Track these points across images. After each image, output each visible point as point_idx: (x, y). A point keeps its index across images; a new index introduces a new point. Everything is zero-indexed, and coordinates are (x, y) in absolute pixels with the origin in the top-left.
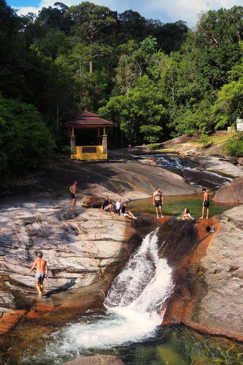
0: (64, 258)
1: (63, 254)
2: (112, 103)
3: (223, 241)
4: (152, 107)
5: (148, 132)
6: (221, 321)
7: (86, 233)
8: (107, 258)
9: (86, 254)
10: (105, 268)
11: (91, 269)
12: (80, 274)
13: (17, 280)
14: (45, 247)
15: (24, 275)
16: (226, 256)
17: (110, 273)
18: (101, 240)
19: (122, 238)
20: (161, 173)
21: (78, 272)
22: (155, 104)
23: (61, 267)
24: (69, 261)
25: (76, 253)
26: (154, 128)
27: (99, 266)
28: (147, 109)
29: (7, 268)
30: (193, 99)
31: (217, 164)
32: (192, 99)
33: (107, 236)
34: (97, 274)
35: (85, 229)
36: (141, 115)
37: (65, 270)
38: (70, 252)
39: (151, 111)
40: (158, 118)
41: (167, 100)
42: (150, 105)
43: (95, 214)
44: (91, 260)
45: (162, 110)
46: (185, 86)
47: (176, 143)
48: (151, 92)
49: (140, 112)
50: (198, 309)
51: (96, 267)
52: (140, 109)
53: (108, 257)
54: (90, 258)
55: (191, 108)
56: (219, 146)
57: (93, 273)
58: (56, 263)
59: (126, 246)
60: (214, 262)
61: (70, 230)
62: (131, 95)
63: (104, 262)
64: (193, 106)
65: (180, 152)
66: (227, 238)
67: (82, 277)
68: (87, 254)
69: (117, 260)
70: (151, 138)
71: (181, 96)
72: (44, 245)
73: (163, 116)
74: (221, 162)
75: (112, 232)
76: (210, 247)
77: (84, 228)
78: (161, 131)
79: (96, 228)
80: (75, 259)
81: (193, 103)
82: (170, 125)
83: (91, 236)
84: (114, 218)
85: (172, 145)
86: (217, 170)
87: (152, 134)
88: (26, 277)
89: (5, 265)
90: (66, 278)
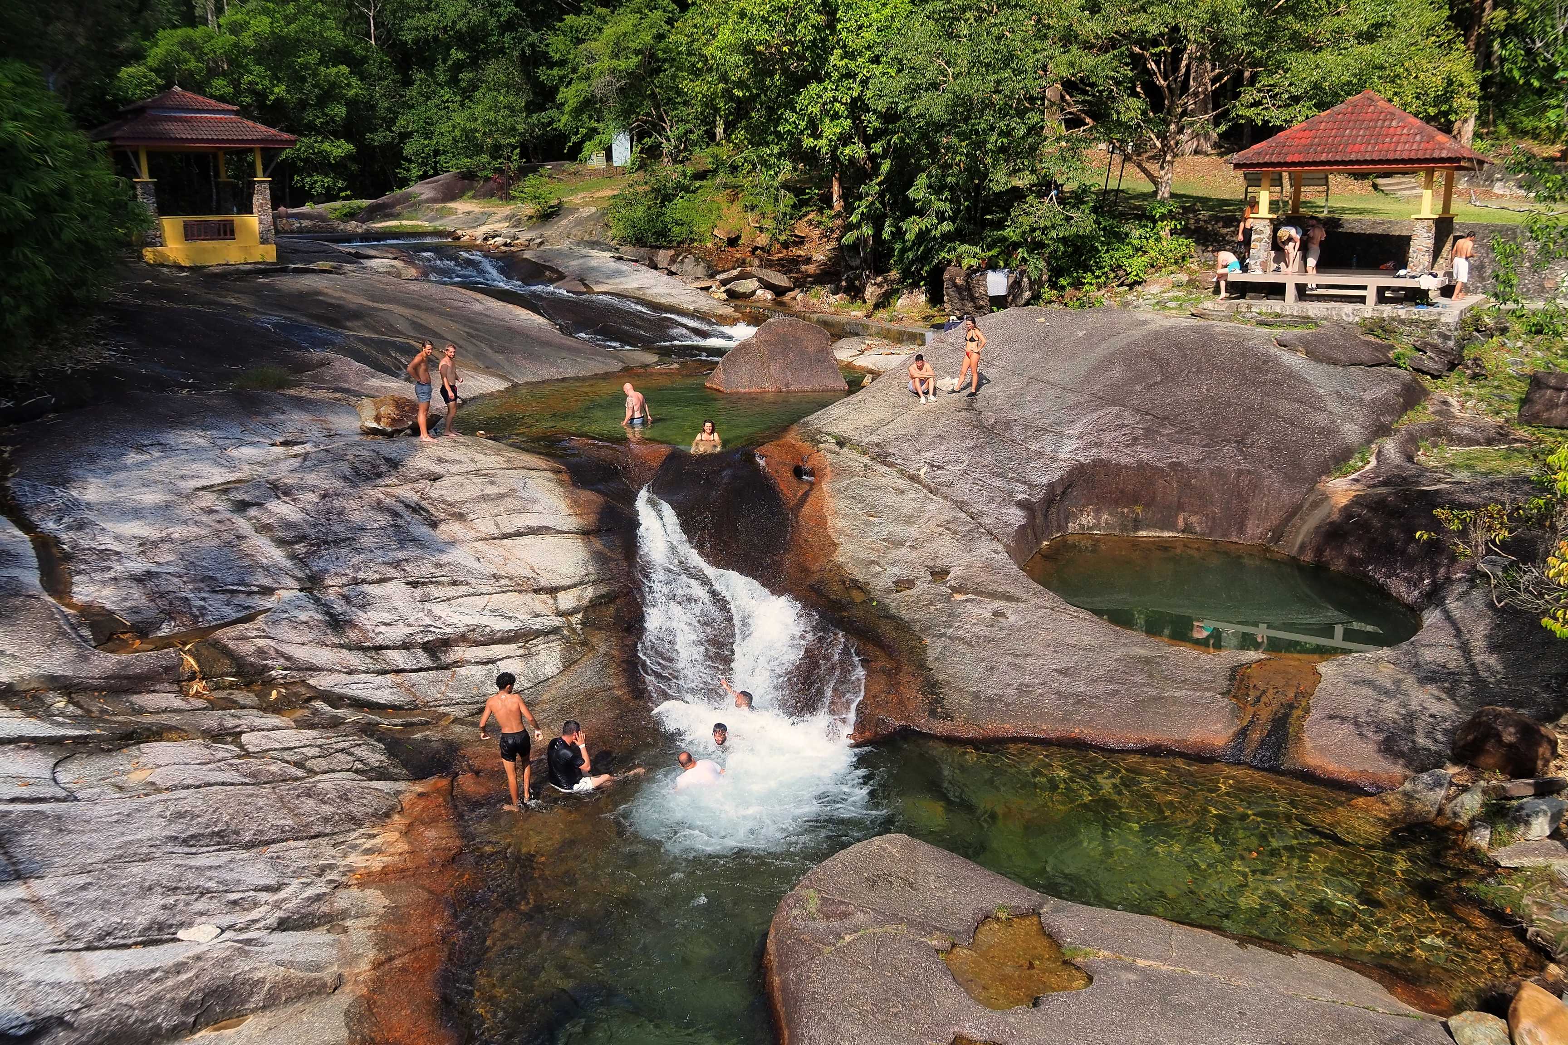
0: (446, 604)
1: (435, 591)
2: (169, 52)
3: (860, 502)
4: (315, 74)
5: (307, 160)
6: (1007, 705)
7: (461, 517)
8: (570, 587)
9: (503, 582)
10: (580, 616)
11: (538, 624)
12: (513, 646)
13: (336, 690)
14: (361, 575)
15: (349, 673)
16: (893, 542)
17: (601, 629)
18: (519, 534)
19: (572, 523)
20: (478, 307)
21: (507, 639)
22: (321, 62)
23: (448, 630)
24: (463, 610)
25: (473, 582)
26: (326, 146)
27: (560, 614)
28: (297, 79)
29: (288, 658)
30: (461, 56)
31: (618, 273)
32: (457, 54)
33: (533, 521)
34: (563, 637)
35: (452, 505)
36: (279, 100)
37: (463, 639)
38: (454, 583)
39: (314, 86)
40: (340, 111)
41: (359, 51)
42: (306, 66)
43: (451, 456)
44: (528, 597)
45: (349, 85)
46: (430, 10)
47: (427, 201)
48: (305, 20)
49: (276, 90)
50: (932, 687)
51: (553, 617)
52: (276, 79)
53: (569, 582)
54: (520, 592)
55: (453, 81)
56: (587, 211)
57: (552, 637)
58: (428, 621)
59: (598, 544)
60: (873, 562)
61: (406, 514)
62: (236, 29)
63: (566, 601)
64: (461, 76)
65: (459, 232)
66: (867, 493)
67: (521, 652)
68: (507, 582)
69: (603, 590)
70: (320, 181)
71: (416, 41)
72: (357, 569)
73: (352, 104)
74: (623, 266)
75: (537, 507)
76: (836, 524)
77: (444, 502)
78: (349, 157)
79: (484, 498)
80: (480, 601)
81: (459, 66)
82: (378, 138)
83: (486, 527)
84: (517, 464)
85: (414, 206)
86: (627, 290)
87: (323, 165)
88: (356, 677)
89: (277, 651)
90: (477, 663)
